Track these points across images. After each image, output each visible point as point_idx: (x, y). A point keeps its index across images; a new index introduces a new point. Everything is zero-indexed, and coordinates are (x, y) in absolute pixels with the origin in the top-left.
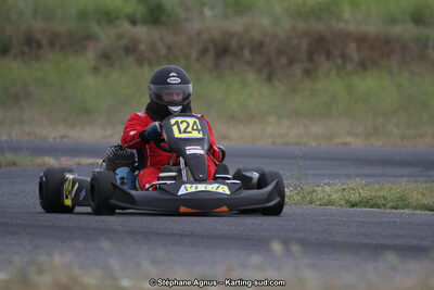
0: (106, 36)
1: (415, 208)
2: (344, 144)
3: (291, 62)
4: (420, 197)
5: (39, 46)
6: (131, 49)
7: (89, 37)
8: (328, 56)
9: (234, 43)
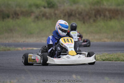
0: (37, 11)
2: (104, 41)
3: (90, 18)
5: (18, 15)
6: (44, 15)
7: (32, 12)
8: (100, 15)
9: (73, 13)
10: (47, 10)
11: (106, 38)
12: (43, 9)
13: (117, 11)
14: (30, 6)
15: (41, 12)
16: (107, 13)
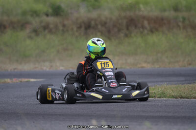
0: (35, 22)
2: (142, 67)
3: (119, 30)
5: (5, 27)
6: (46, 27)
7: (27, 23)
9: (93, 23)
10: (51, 20)
11: (145, 62)
12: (44, 18)
13: (162, 19)
14: (24, 13)
16: (146, 23)
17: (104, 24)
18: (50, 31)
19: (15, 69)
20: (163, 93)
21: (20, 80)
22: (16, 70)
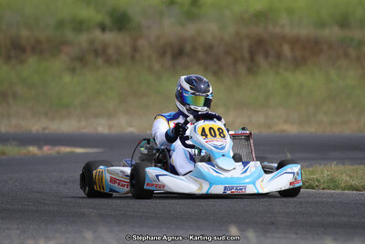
1: (343, 189)
2: (282, 131)
3: (236, 62)
4: (348, 179)
6: (100, 52)
7: (65, 43)
8: (267, 55)
9: (188, 48)
10: (109, 37)
11: (286, 122)
12: (97, 34)
14: (60, 25)
15: (92, 42)
16: (286, 50)
17: (208, 49)
18: (108, 61)
19: (44, 129)
20: (333, 180)
21: (57, 149)
22: (46, 131)
